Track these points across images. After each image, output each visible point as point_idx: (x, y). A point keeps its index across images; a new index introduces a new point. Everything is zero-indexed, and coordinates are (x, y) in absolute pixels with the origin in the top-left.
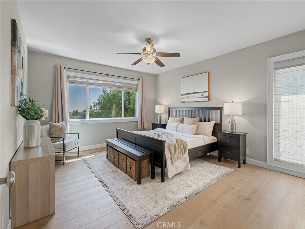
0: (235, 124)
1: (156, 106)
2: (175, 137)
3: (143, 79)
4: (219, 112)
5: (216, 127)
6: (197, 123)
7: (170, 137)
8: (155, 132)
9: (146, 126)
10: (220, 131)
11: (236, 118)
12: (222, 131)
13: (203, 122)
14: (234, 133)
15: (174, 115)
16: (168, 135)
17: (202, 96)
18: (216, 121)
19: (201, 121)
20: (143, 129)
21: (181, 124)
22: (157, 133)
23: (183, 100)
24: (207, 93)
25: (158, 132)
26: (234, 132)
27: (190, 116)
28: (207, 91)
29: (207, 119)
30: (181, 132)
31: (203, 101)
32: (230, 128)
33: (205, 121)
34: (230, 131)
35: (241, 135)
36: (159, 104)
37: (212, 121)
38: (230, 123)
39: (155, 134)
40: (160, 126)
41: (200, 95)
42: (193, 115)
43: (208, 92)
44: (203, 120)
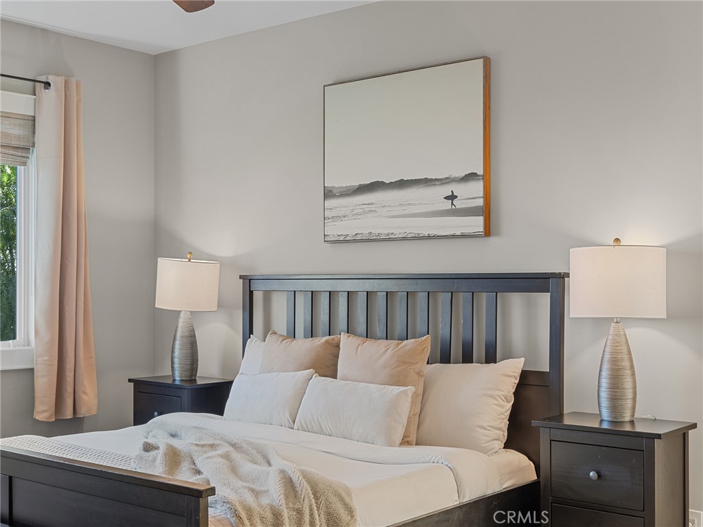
0: (633, 375)
1: (163, 263)
2: (278, 463)
3: (73, 81)
4: (544, 299)
5: (532, 394)
6: (419, 374)
7: (247, 467)
8: (150, 440)
9: (89, 403)
10: (550, 419)
11: (637, 336)
12: (561, 415)
13: (479, 362)
14: (628, 428)
15: (280, 322)
16: (236, 455)
17: (447, 205)
18: (530, 354)
19: (445, 358)
20: (75, 425)
21: (319, 382)
22: (162, 441)
23: (334, 230)
24: (477, 188)
25: (173, 436)
26: (627, 418)
27: (379, 328)
28: (480, 172)
29: (478, 350)
30: (322, 432)
31: (454, 236)
32: (604, 395)
33: (467, 358)
34: (606, 415)
35: (659, 436)
36: (179, 250)
37: (508, 356)
38: (606, 366)
39: (148, 448)
40: (186, 397)
41: (434, 197)
42: (399, 325)
43: (487, 178)
44: (456, 351)
